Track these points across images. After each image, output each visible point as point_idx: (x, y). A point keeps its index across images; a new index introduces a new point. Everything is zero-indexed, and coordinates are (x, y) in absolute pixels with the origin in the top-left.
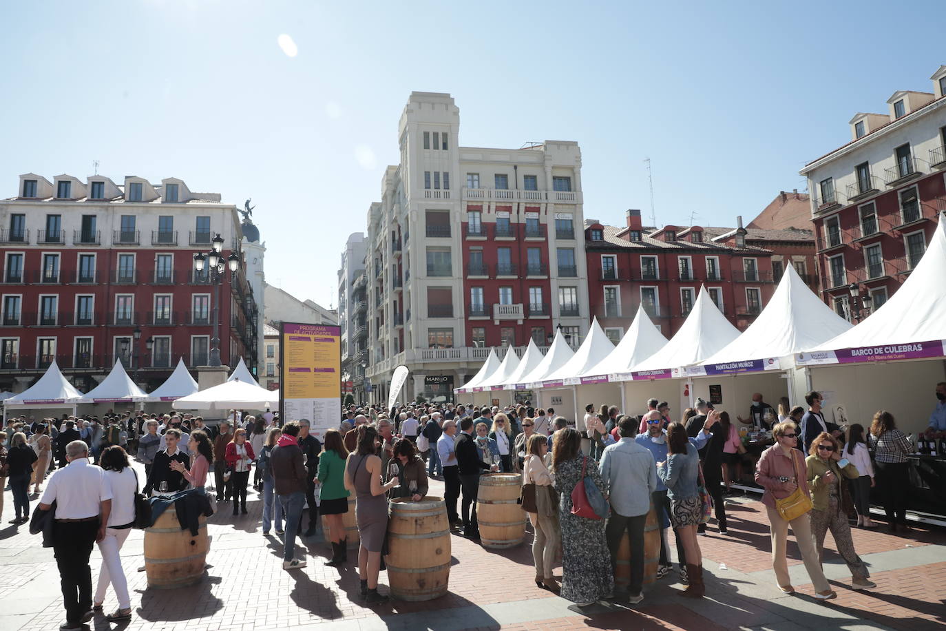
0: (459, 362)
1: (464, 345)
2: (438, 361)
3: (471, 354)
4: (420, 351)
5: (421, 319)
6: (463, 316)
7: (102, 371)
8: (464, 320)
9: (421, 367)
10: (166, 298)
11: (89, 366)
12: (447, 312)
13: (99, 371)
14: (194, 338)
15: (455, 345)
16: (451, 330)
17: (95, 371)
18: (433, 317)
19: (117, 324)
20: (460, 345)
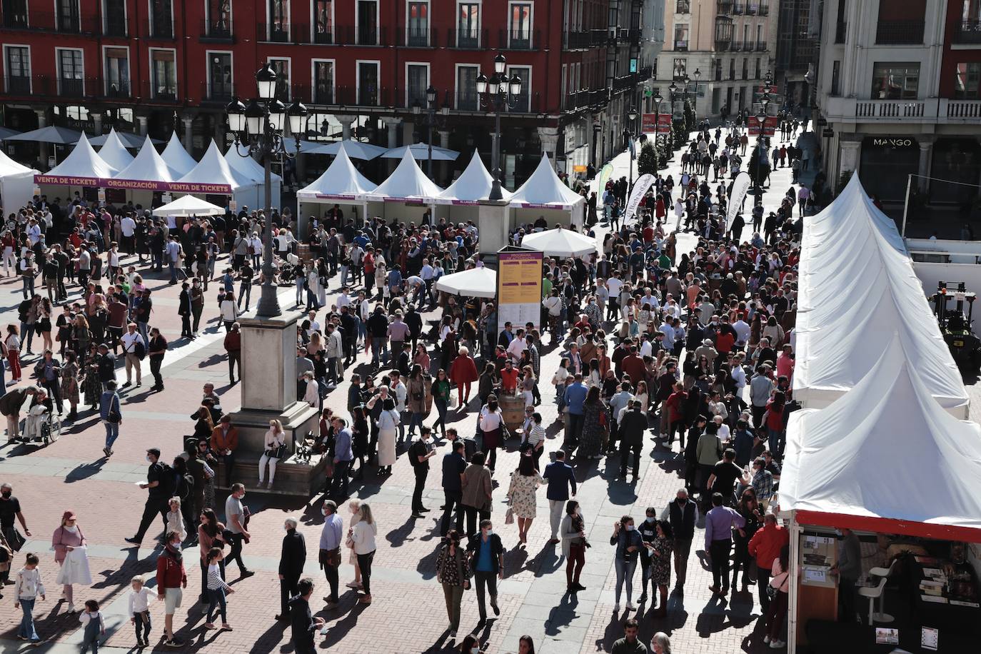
0: (921, 124)
1: (936, 92)
2: (883, 122)
3: (943, 112)
4: (852, 104)
5: (862, 47)
6: (941, 42)
7: (393, 111)
8: (941, 49)
9: (853, 130)
10: (473, 7)
11: (375, 104)
12: (913, 34)
13: (388, 111)
14: (510, 69)
15: (920, 93)
16: (917, 65)
17: (384, 111)
18: (885, 43)
19: (409, 44)
20: (927, 95)
